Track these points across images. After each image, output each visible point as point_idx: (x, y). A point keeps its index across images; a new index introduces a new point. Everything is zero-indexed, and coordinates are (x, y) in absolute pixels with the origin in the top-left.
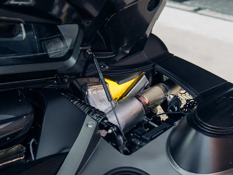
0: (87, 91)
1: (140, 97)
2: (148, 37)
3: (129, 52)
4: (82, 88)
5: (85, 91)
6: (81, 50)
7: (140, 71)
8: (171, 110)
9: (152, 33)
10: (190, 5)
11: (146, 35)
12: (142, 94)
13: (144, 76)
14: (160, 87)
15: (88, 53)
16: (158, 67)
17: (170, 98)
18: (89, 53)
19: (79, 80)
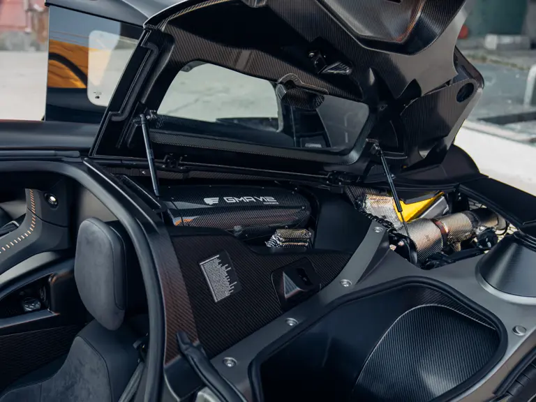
0: (365, 203)
1: (436, 221)
2: (448, 148)
3: (428, 154)
4: (356, 199)
5: (362, 202)
6: (368, 143)
7: (437, 190)
8: (482, 245)
9: (455, 143)
10: (521, 132)
11: (446, 147)
12: (439, 219)
13: (443, 198)
14: (466, 214)
15: (374, 148)
16: (463, 188)
17: (481, 229)
18: (377, 148)
19: (353, 189)
